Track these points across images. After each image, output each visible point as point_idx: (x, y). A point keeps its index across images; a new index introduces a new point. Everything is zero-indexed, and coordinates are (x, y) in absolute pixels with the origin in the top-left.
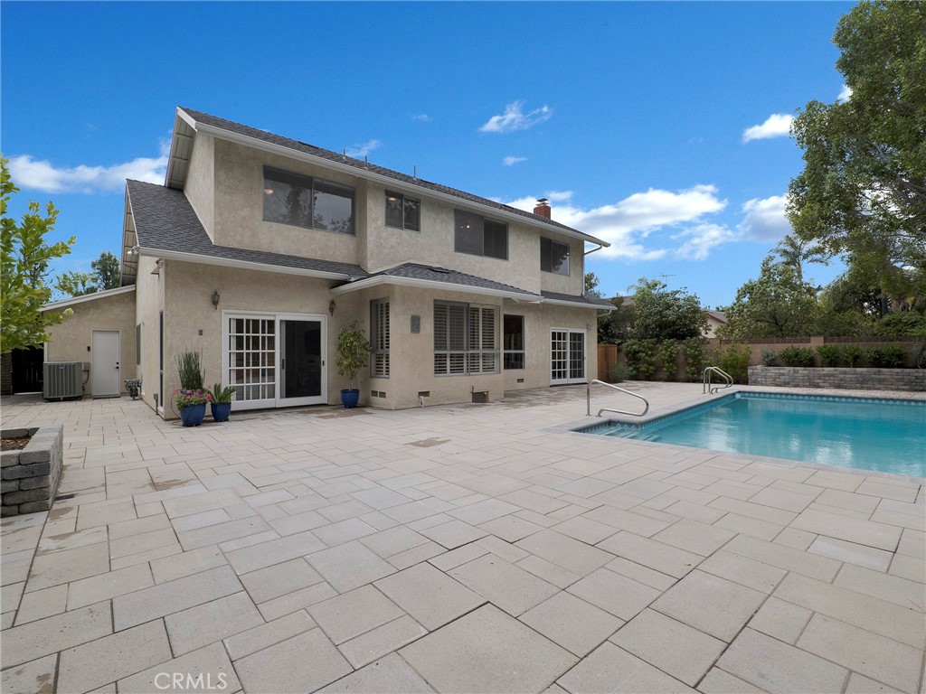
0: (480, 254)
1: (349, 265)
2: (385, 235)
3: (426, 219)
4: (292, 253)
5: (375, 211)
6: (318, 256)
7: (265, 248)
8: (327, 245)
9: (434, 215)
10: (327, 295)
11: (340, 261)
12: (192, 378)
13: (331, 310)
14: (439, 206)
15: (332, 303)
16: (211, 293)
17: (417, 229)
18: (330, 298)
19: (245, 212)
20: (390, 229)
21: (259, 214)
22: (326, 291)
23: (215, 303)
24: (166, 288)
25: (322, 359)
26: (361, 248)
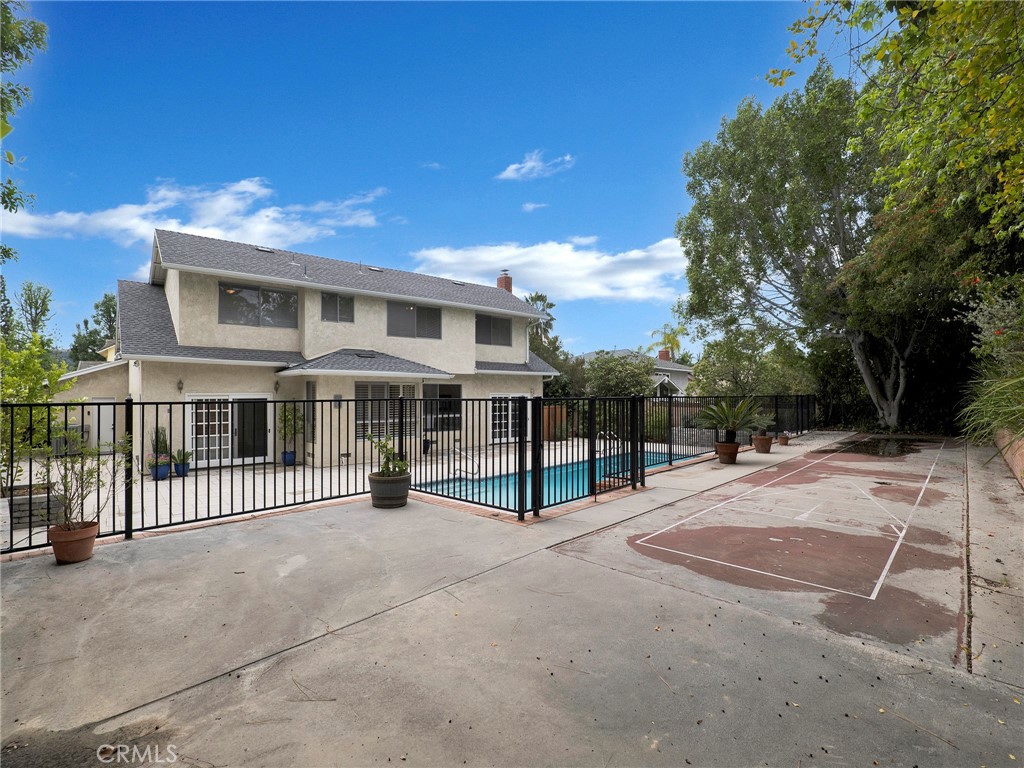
0: (413, 336)
1: (291, 353)
2: (321, 328)
3: (359, 312)
4: (242, 347)
5: (312, 310)
6: (265, 347)
7: (220, 345)
8: (272, 337)
9: (367, 308)
10: (274, 377)
11: (284, 349)
12: (160, 445)
13: (276, 389)
14: (371, 300)
15: (277, 383)
16: (177, 381)
17: (352, 321)
18: (275, 379)
19: (204, 319)
20: (326, 323)
21: (215, 318)
22: (272, 374)
23: (180, 389)
24: (143, 379)
25: (269, 427)
26: (301, 339)
